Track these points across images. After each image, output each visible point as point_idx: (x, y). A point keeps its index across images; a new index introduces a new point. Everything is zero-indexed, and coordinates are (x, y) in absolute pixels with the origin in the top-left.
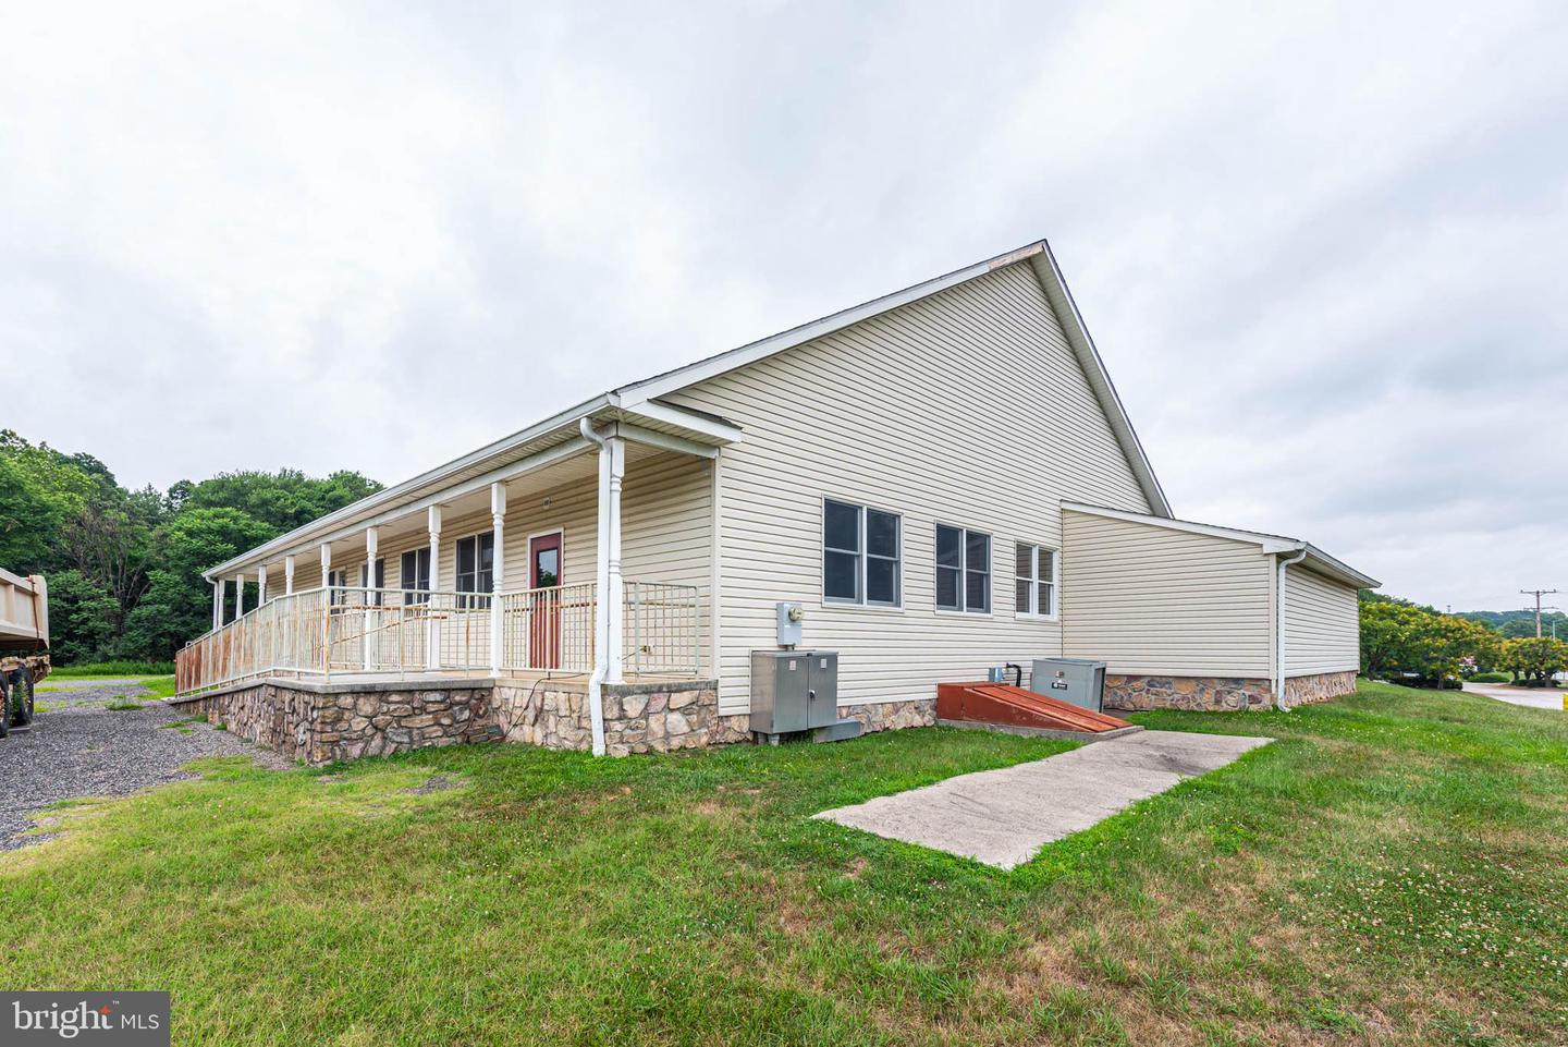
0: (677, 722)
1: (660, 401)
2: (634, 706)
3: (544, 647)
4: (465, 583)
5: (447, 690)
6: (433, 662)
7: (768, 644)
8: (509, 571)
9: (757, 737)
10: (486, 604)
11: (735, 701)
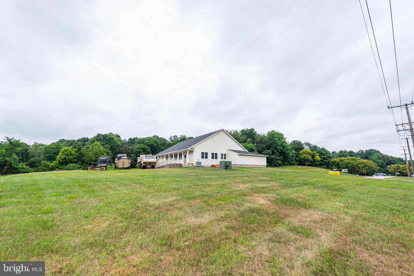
0: (191, 165)
1: (191, 148)
2: (189, 164)
3: (185, 161)
4: (180, 158)
5: (179, 164)
6: (178, 162)
7: (197, 161)
8: (183, 157)
9: (196, 167)
10: (181, 159)
11: (195, 164)
